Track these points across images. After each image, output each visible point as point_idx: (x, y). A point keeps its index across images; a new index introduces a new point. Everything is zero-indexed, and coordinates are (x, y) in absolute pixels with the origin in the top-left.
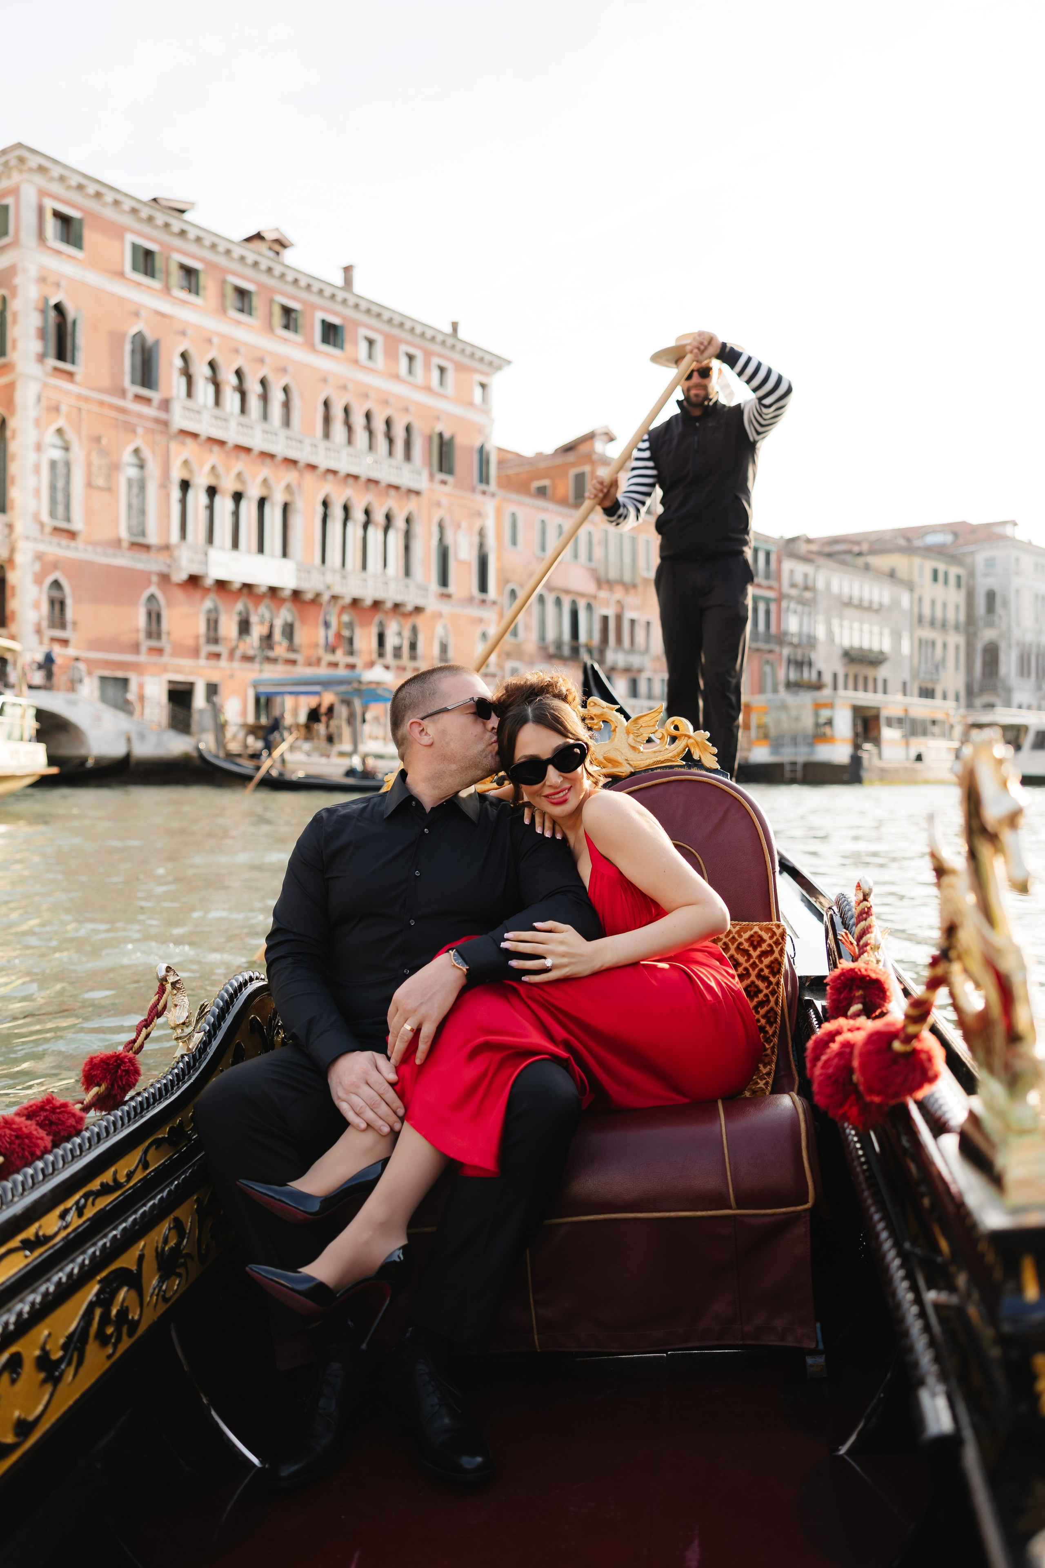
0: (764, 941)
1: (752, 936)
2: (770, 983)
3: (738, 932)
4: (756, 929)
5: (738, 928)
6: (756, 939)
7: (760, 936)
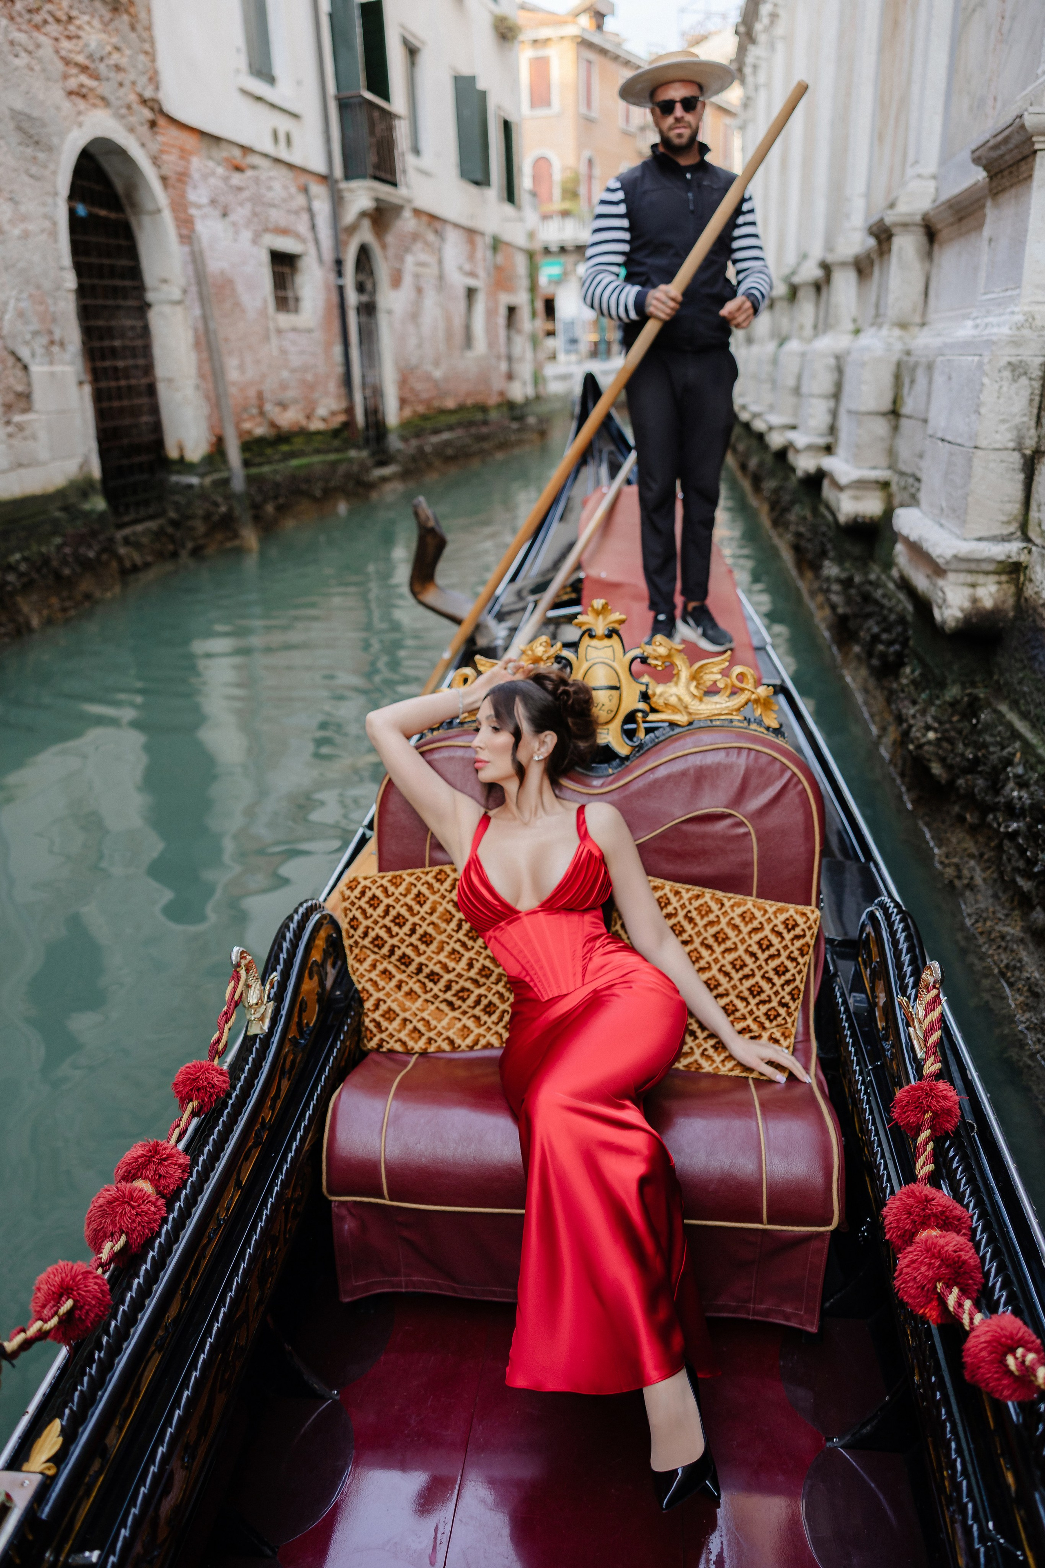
0: (798, 925)
1: (787, 920)
2: (798, 964)
3: (775, 913)
5: (774, 908)
6: (791, 922)
7: (794, 920)
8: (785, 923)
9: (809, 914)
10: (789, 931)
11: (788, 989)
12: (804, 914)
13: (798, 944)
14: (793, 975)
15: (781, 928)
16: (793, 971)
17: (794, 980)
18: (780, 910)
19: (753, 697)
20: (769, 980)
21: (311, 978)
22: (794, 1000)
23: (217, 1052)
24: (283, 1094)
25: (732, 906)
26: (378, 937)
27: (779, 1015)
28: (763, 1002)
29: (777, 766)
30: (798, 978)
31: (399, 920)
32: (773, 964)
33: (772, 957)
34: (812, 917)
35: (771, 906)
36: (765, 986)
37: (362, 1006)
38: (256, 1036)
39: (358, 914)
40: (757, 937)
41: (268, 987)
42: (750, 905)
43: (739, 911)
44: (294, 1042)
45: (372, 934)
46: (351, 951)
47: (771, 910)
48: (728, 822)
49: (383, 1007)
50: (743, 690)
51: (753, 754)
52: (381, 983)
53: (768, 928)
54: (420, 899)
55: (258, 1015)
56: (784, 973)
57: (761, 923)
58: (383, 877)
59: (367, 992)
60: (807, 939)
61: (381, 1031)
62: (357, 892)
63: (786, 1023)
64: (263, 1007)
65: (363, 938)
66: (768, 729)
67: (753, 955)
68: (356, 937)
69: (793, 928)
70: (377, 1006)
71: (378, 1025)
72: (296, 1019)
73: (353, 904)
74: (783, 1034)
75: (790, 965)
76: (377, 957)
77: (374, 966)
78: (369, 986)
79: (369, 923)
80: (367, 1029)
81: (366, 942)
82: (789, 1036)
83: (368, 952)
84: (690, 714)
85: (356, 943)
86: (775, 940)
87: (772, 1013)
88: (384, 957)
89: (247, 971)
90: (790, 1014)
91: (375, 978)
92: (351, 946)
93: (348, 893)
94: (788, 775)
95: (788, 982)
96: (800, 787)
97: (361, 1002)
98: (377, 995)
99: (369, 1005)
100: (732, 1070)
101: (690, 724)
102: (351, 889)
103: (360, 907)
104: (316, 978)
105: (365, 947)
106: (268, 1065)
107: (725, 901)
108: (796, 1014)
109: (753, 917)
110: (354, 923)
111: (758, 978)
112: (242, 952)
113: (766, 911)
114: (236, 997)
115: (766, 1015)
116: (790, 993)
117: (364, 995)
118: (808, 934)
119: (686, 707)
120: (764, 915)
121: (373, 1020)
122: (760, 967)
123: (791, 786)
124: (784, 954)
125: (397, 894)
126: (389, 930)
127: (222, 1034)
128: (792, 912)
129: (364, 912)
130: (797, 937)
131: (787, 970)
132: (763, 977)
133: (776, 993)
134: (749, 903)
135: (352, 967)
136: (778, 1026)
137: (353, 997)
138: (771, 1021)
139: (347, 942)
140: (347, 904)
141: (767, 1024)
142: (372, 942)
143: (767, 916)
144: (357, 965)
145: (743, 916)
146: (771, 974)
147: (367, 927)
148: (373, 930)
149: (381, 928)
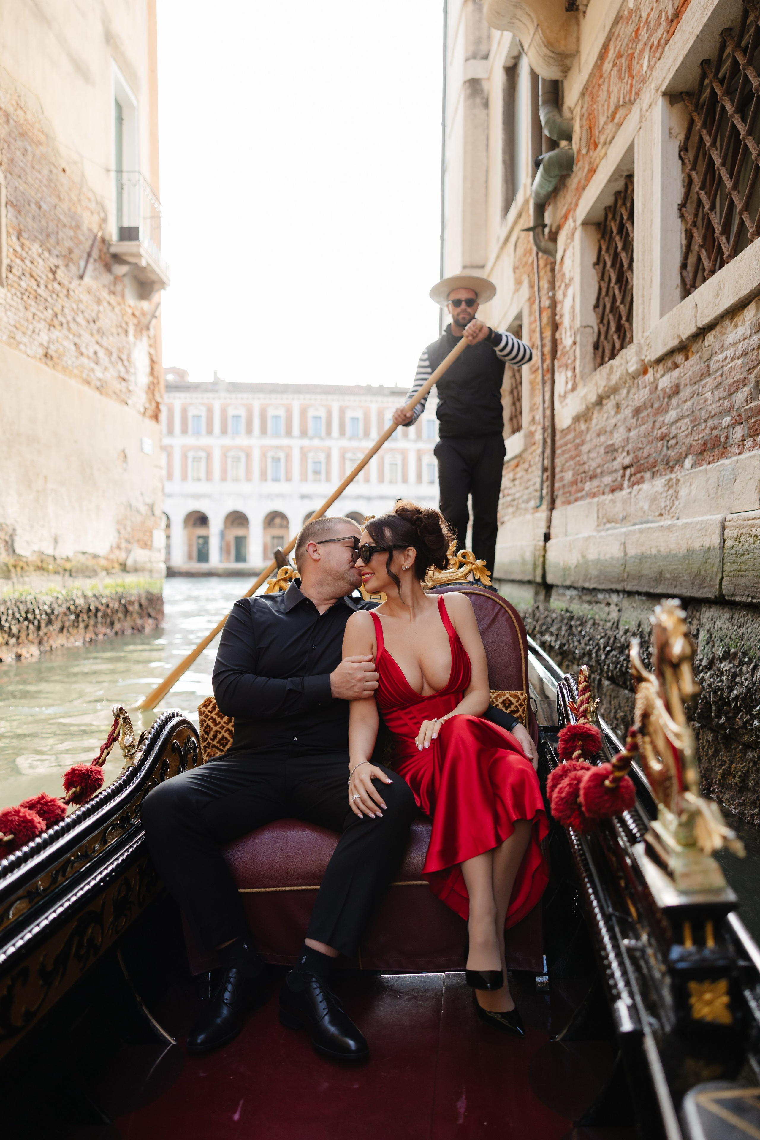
0: (512, 704)
1: (505, 700)
3: (496, 698)
4: (507, 695)
5: (495, 695)
6: (507, 702)
7: (510, 700)
8: (503, 703)
9: (520, 696)
12: (516, 696)
18: (499, 696)
19: (474, 566)
26: (222, 736)
34: (522, 698)
39: (210, 723)
45: (219, 736)
50: (467, 563)
55: (130, 753)
60: (520, 713)
62: (209, 708)
65: (213, 740)
66: (485, 587)
68: (208, 740)
69: (509, 704)
72: (159, 770)
73: (207, 716)
79: (217, 728)
84: (433, 581)
85: (209, 744)
89: (125, 722)
92: (205, 747)
93: (204, 709)
94: (498, 608)
96: (507, 615)
101: (434, 587)
102: (206, 706)
103: (212, 718)
104: (177, 754)
105: (214, 746)
110: (207, 731)
114: (115, 734)
118: (521, 710)
123: (500, 615)
129: (214, 721)
130: (513, 711)
139: (202, 745)
140: (203, 717)
147: (216, 731)
148: (220, 733)
149: (225, 731)
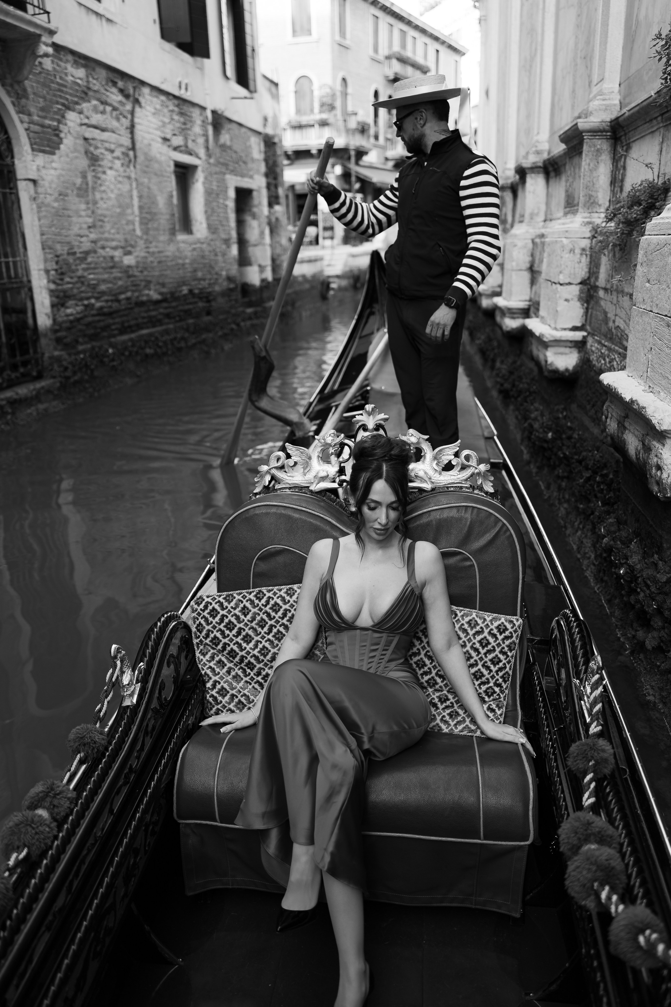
8: (498, 628)
9: (515, 622)
10: (501, 634)
11: (501, 674)
12: (511, 622)
13: (507, 642)
14: (504, 664)
15: (495, 631)
16: (504, 661)
17: (505, 668)
19: (477, 471)
20: (488, 668)
21: (169, 666)
22: (505, 681)
23: (99, 718)
24: (146, 749)
25: (462, 616)
26: (215, 637)
27: (495, 692)
28: (483, 683)
29: (492, 519)
30: (508, 666)
31: (230, 626)
32: (490, 656)
33: (489, 652)
34: (517, 624)
35: (488, 616)
36: (485, 672)
37: (205, 686)
38: (128, 706)
39: (203, 622)
40: (479, 638)
41: (136, 672)
42: (474, 615)
43: (467, 619)
44: (155, 711)
45: (212, 636)
46: (198, 648)
47: (488, 619)
48: (458, 557)
49: (218, 687)
50: (469, 466)
51: (475, 510)
52: (217, 670)
53: (486, 631)
54: (245, 611)
55: (129, 693)
56: (498, 663)
57: (481, 628)
58: (220, 596)
59: (208, 675)
60: (514, 639)
61: (218, 704)
62: (202, 606)
63: (500, 698)
64: (133, 687)
65: (206, 638)
66: (487, 493)
67: (476, 650)
68: (201, 637)
69: (504, 631)
70: (214, 686)
71: (215, 699)
72: (156, 695)
73: (199, 614)
74: (497, 706)
75: (502, 657)
76: (215, 651)
77: (212, 658)
78: (209, 672)
79: (209, 627)
80: (208, 701)
81: (207, 641)
82: (502, 707)
83: (209, 648)
84: (433, 483)
85: (201, 641)
86: (491, 640)
87: (490, 691)
88: (219, 651)
89: (122, 662)
90: (502, 692)
91: (213, 666)
92: (198, 644)
93: (196, 606)
94: (500, 525)
95: (500, 669)
96: (508, 533)
97: (204, 683)
98: (214, 678)
99: (209, 685)
100: (462, 731)
101: (433, 489)
102: (198, 604)
103: (204, 617)
104: (172, 666)
105: (206, 644)
106: (135, 727)
107: (458, 612)
108: (507, 691)
109: (477, 624)
110: (200, 628)
111: (480, 666)
112: (118, 649)
113: (485, 620)
114: (114, 680)
115: (486, 692)
116: (501, 677)
117: (206, 678)
118: (514, 635)
119: (430, 479)
120: (483, 622)
121: (212, 696)
122: (481, 659)
123: (502, 531)
124: (498, 650)
125: (229, 608)
126: (223, 633)
127: (103, 706)
128: (503, 620)
129: (206, 620)
130: (507, 638)
131: (500, 661)
132: (483, 666)
133: (493, 677)
134: (473, 614)
135: (199, 658)
136: (494, 700)
137: (199, 679)
138: (489, 697)
139: (195, 641)
140: (195, 614)
141: (487, 699)
142: (211, 641)
143: (486, 623)
144: (202, 657)
145: (469, 623)
146: (489, 664)
147: (209, 631)
148: (213, 632)
149: (217, 631)
